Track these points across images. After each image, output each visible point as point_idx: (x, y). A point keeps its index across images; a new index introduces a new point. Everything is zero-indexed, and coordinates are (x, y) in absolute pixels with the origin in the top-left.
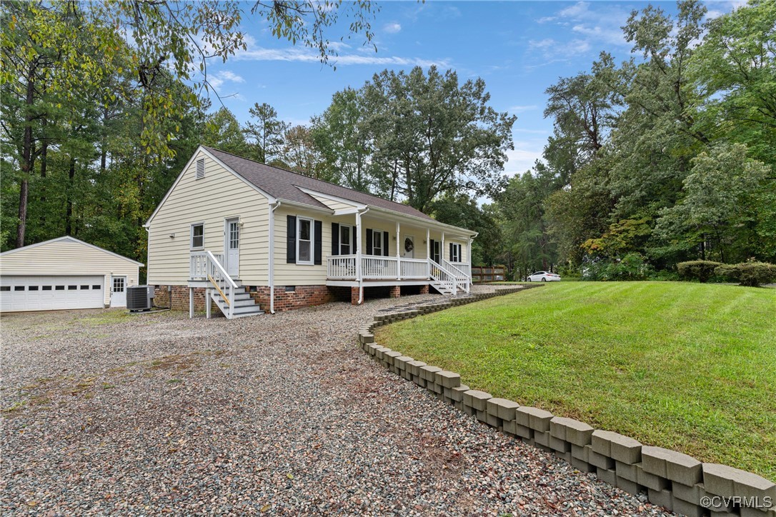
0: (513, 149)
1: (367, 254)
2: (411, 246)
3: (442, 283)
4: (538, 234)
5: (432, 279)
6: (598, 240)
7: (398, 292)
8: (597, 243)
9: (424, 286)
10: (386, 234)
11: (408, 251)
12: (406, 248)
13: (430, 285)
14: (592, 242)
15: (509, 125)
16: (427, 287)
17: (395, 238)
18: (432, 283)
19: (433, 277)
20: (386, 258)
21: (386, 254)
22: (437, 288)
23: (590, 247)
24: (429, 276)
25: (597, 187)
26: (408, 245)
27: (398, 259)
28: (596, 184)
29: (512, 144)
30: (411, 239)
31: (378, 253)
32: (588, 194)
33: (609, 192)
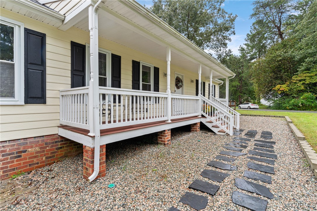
0: (235, 34)
1: (133, 88)
2: (180, 84)
3: (213, 119)
4: (238, 84)
5: (203, 116)
6: (284, 85)
7: (168, 134)
8: (284, 87)
9: (195, 124)
10: (157, 70)
11: (178, 88)
12: (176, 85)
13: (201, 123)
14: (281, 87)
15: (232, 20)
16: (199, 125)
17: (165, 75)
18: (204, 121)
19: (204, 114)
20: (157, 94)
21: (157, 89)
22: (209, 126)
23: (279, 89)
24: (200, 113)
25: (286, 55)
26: (178, 83)
27: (169, 95)
28: (285, 53)
29: (234, 31)
30: (180, 77)
31: (146, 88)
32: (280, 58)
33: (294, 57)
